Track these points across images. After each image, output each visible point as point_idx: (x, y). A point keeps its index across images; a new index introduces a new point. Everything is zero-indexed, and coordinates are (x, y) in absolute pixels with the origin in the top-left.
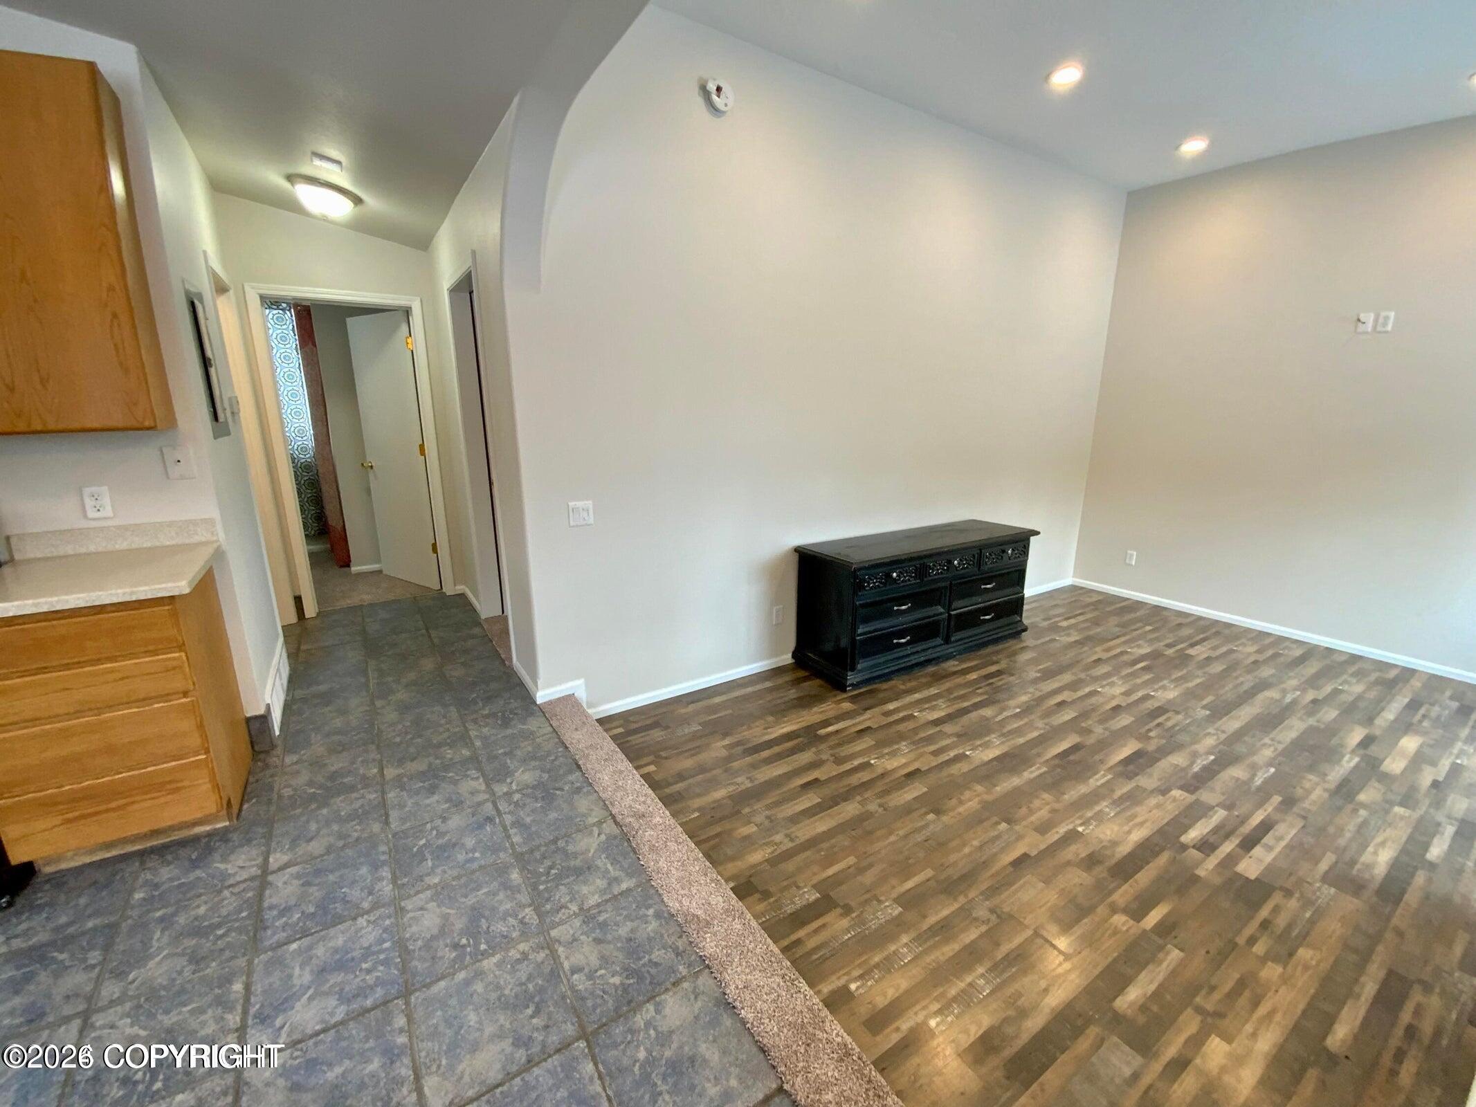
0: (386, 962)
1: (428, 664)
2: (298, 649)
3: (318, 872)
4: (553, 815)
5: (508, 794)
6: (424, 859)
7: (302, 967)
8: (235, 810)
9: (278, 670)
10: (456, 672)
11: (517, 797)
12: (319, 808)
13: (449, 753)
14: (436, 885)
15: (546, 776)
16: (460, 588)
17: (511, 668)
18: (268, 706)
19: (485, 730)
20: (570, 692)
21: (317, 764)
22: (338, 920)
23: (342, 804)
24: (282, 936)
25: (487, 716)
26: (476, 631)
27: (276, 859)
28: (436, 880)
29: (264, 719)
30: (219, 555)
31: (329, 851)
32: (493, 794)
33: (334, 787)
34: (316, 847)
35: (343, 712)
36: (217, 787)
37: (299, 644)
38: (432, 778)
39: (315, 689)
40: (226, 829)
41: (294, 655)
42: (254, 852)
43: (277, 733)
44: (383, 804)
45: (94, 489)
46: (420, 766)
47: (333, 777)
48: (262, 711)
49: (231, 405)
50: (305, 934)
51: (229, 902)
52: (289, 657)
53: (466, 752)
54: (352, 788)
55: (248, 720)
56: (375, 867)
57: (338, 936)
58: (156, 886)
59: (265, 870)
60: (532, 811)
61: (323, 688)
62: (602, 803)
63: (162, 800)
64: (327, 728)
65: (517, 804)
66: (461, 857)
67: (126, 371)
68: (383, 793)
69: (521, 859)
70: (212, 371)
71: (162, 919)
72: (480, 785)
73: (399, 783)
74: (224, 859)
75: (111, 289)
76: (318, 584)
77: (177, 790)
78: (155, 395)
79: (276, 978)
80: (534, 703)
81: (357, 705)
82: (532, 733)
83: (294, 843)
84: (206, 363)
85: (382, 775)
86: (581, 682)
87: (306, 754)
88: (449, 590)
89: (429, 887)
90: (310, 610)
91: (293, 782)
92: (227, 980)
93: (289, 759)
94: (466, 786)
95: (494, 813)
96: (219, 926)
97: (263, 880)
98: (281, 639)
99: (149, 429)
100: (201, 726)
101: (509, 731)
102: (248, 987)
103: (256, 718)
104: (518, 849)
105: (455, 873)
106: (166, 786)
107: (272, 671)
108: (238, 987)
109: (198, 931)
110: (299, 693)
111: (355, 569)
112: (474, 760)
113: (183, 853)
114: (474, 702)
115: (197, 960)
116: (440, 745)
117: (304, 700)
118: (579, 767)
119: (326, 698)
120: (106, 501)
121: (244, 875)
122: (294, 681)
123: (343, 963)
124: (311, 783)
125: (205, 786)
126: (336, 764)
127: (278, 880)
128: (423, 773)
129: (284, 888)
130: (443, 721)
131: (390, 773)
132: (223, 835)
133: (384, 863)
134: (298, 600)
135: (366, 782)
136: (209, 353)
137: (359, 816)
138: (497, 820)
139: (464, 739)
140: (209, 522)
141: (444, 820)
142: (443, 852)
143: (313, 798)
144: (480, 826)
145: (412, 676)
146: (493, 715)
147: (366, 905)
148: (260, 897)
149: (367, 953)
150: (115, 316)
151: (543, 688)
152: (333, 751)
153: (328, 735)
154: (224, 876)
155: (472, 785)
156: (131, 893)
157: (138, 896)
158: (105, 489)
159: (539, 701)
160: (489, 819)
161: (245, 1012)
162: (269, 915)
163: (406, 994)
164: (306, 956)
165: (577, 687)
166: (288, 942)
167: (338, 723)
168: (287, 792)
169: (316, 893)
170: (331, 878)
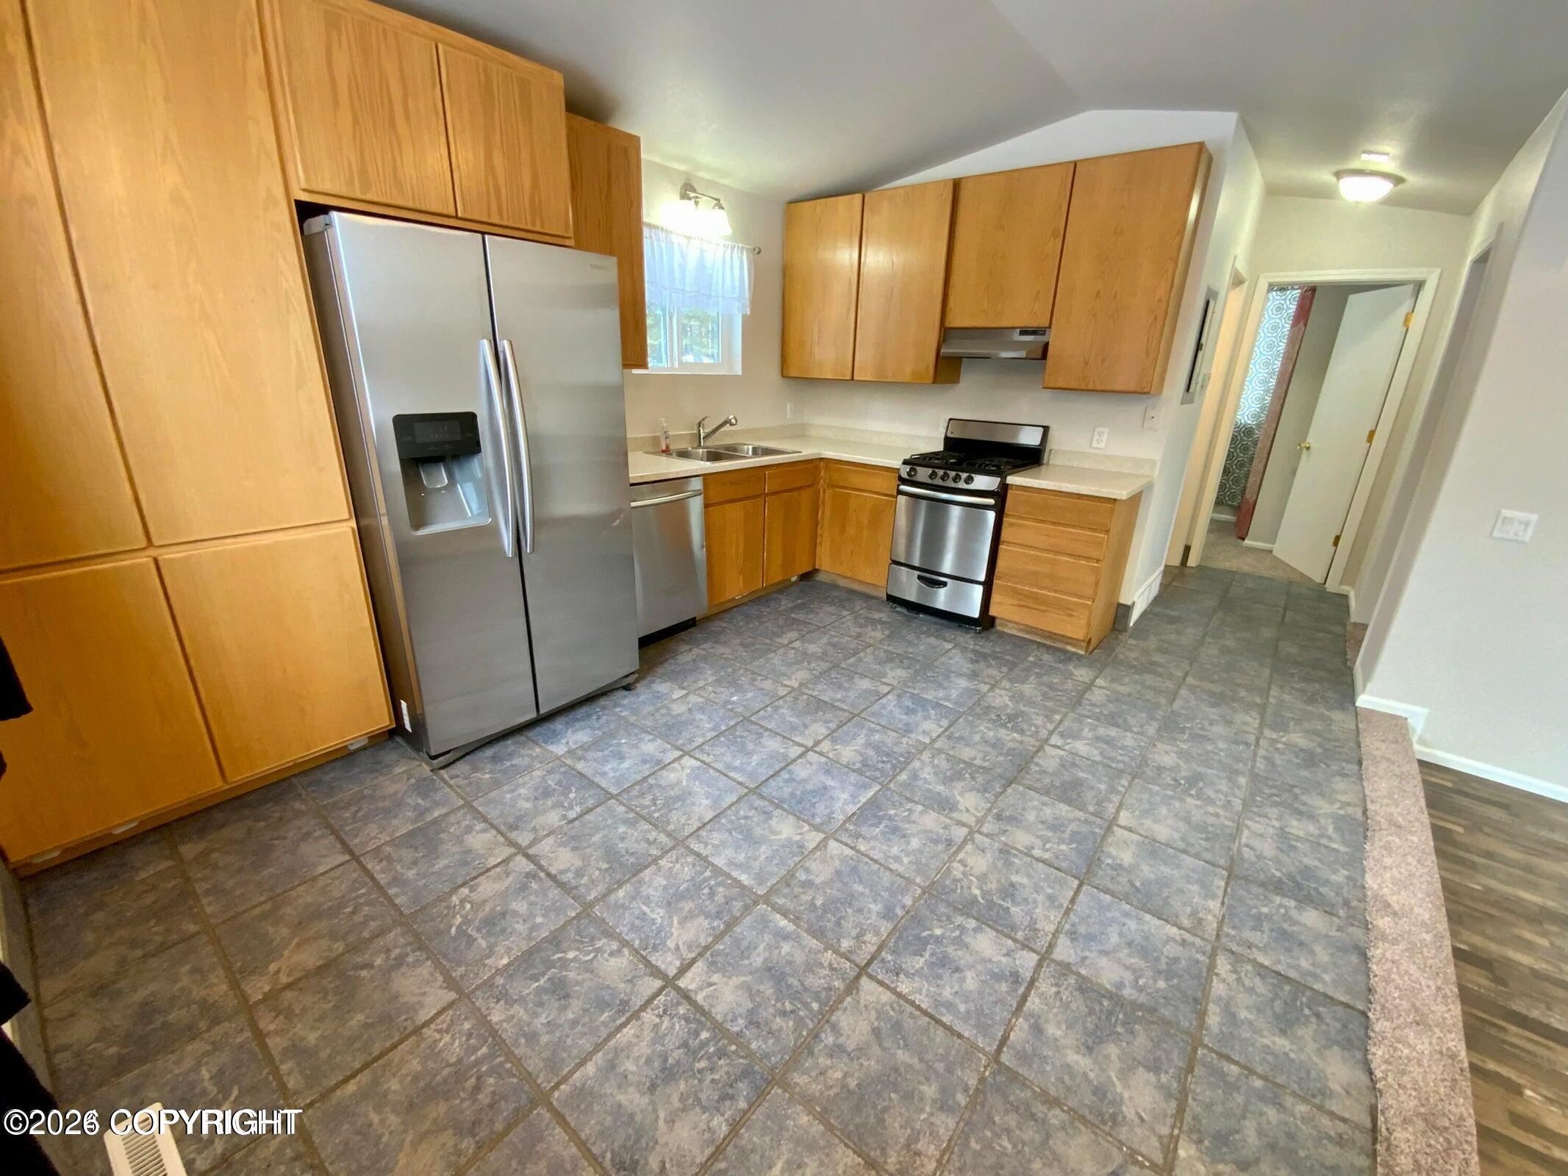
0: (1132, 759)
1: (1267, 633)
2: (1170, 583)
3: (1118, 700)
4: (1305, 773)
5: (1275, 741)
6: (1184, 733)
7: (1090, 730)
8: (1091, 649)
9: (1150, 586)
10: (1288, 648)
11: (1280, 746)
12: (1134, 673)
13: (1243, 693)
14: (1182, 749)
15: (1319, 750)
16: (1345, 589)
17: (1351, 669)
18: (1134, 603)
19: (1287, 697)
20: (1404, 715)
21: (1146, 652)
22: (1117, 725)
23: (1149, 679)
24: (1087, 713)
25: (1297, 690)
26: (1337, 629)
27: (1100, 682)
28: (1185, 747)
29: (1127, 609)
30: (1150, 486)
31: (1130, 695)
32: (1262, 733)
33: (1149, 668)
34: (1123, 689)
35: (1178, 633)
36: (1089, 624)
37: (1173, 580)
38: (1218, 700)
39: (1168, 611)
40: (1082, 656)
41: (1165, 586)
42: (1090, 673)
43: (1131, 625)
44: (1176, 693)
45: (1102, 429)
46: (1217, 689)
47: (1152, 663)
48: (1129, 603)
49: (1204, 379)
50: (1098, 719)
51: (1069, 685)
52: (1161, 585)
53: (1258, 700)
54: (1161, 675)
55: (1119, 605)
56: (1152, 718)
57: (1113, 732)
58: (1040, 660)
59: (1093, 682)
60: (1288, 761)
61: (1173, 613)
62: (1361, 796)
63: (1061, 617)
64: (1163, 637)
65: (1277, 749)
66: (1209, 747)
67: (1148, 354)
68: (1179, 687)
69: (1254, 777)
70: (1200, 354)
71: (1037, 673)
72: (1256, 723)
73: (1193, 689)
74: (1075, 668)
75: (1160, 300)
76: (1208, 545)
77: (1070, 615)
78: (1158, 370)
79: (1075, 726)
80: (1354, 703)
81: (1191, 633)
82: (1331, 720)
83: (1113, 681)
84: (1199, 347)
85: (1184, 679)
86: (1425, 711)
87: (1141, 643)
88: (1332, 586)
89: (1177, 746)
90: (1192, 562)
91: (1127, 654)
92: (1056, 712)
93: (1131, 641)
94: (1240, 718)
95: (1254, 743)
96: (1060, 691)
97: (1089, 686)
98: (1162, 568)
99: (1145, 393)
100: (1097, 584)
101: (1310, 708)
102: (1061, 721)
103: (1124, 605)
104: (1257, 770)
105: (1200, 752)
106: (1067, 610)
107: (1146, 584)
108: (1058, 717)
109: (1051, 687)
110: (1157, 610)
111: (1247, 542)
112: (1262, 709)
113: (1057, 653)
114: (1292, 675)
115: (1044, 695)
116: (1239, 685)
117: (1156, 615)
118: (1360, 763)
119: (1173, 620)
120: (1105, 437)
121: (1081, 679)
122: (1157, 601)
123: (1109, 742)
124: (1136, 659)
125: (1083, 622)
126: (1157, 658)
127: (1097, 692)
128: (1214, 693)
129: (1097, 696)
130: (1253, 673)
131: (1190, 680)
132: (1080, 657)
133: (1157, 720)
134: (1187, 549)
135: (1171, 677)
136: (1203, 340)
137: (1158, 691)
138: (1252, 748)
139: (1265, 692)
140: (1153, 463)
141: (1211, 724)
142: (1199, 738)
143: (1135, 667)
144: (1236, 742)
145: (1248, 635)
146: (1304, 692)
147: (1135, 730)
148: (1085, 691)
149: (1124, 747)
150: (1156, 319)
151: (1372, 694)
152: (1161, 650)
153: (1163, 641)
154: (1072, 674)
155: (1249, 721)
156: (1029, 655)
157: (1031, 659)
158: (1106, 430)
159: (1358, 704)
160: (1247, 744)
161: (1056, 728)
162: (1085, 702)
163: (1134, 776)
164: (1093, 728)
165: (1417, 716)
166: (1089, 717)
167: (1172, 637)
168: (1121, 657)
169: (1111, 707)
170: (1124, 707)
